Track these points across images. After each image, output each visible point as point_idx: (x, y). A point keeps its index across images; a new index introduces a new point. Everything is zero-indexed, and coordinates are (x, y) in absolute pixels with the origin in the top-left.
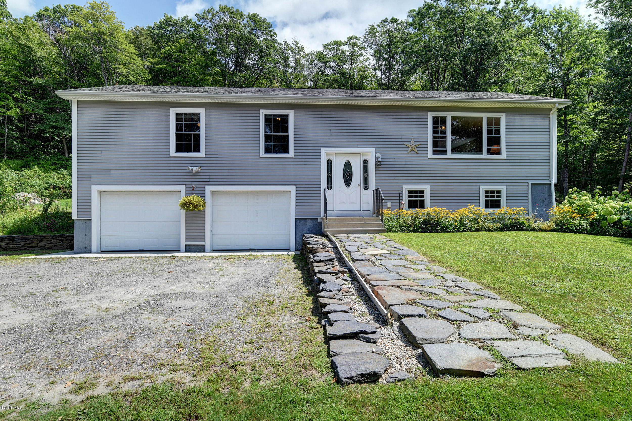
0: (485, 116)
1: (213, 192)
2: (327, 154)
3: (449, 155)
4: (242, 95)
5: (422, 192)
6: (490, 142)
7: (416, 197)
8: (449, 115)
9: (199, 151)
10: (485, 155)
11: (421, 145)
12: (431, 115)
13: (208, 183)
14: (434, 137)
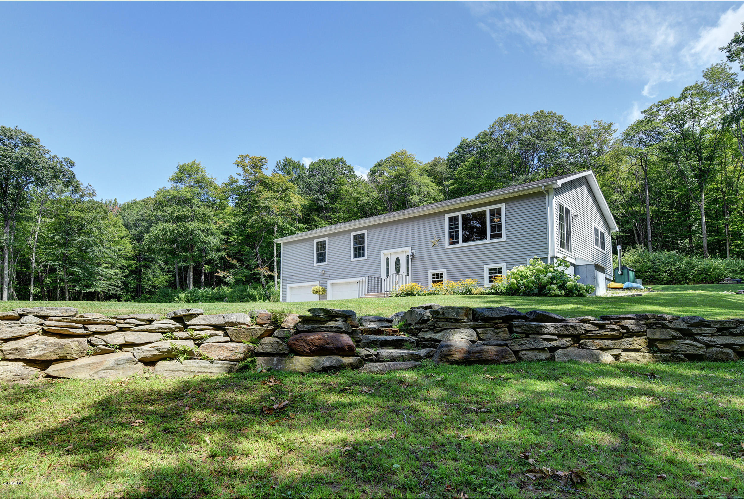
0: (488, 209)
1: (332, 284)
2: (385, 255)
3: (461, 244)
4: (339, 227)
5: (442, 274)
6: (493, 228)
7: (438, 278)
8: (460, 214)
9: (325, 261)
10: (488, 240)
11: (440, 240)
12: (447, 216)
13: (328, 279)
14: (450, 232)
